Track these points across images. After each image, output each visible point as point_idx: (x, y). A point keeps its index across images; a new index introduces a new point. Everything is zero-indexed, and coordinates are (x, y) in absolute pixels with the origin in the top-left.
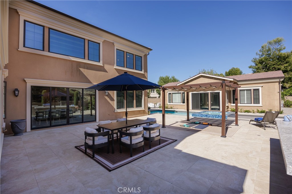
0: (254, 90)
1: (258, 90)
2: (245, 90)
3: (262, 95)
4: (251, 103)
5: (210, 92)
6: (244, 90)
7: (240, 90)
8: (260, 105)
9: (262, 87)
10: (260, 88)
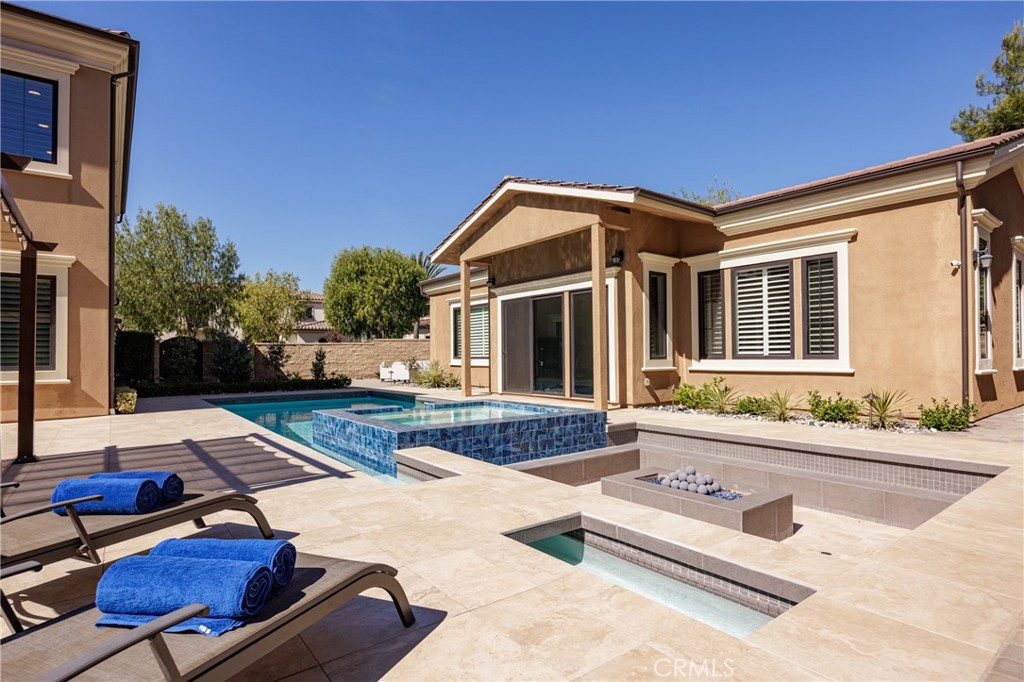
0: (809, 263)
1: (829, 261)
2: (765, 270)
3: (852, 296)
4: (792, 356)
5: (570, 292)
6: (754, 271)
7: (734, 270)
8: (842, 364)
9: (854, 238)
10: (842, 249)
